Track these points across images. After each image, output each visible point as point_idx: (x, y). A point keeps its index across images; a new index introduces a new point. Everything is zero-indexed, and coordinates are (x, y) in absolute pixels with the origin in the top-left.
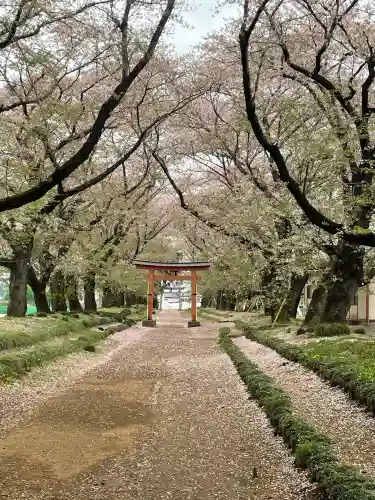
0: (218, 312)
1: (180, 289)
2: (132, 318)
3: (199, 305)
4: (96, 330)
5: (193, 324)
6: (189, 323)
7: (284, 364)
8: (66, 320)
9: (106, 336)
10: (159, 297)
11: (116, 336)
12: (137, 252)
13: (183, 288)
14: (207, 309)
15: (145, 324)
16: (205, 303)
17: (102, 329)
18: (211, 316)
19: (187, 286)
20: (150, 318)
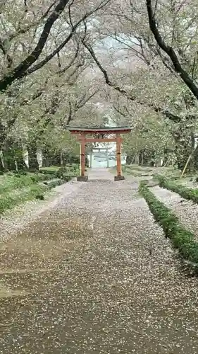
0: (140, 167)
1: (107, 149)
2: (68, 175)
3: (123, 162)
4: (41, 184)
5: (119, 178)
6: (115, 177)
7: (181, 202)
8: (19, 177)
9: (50, 188)
10: (89, 157)
11: (57, 189)
12: (70, 119)
13: (110, 148)
14: (131, 165)
15: (79, 179)
16: (129, 160)
17: (46, 183)
18: (134, 171)
19: (113, 147)
20: (83, 175)
